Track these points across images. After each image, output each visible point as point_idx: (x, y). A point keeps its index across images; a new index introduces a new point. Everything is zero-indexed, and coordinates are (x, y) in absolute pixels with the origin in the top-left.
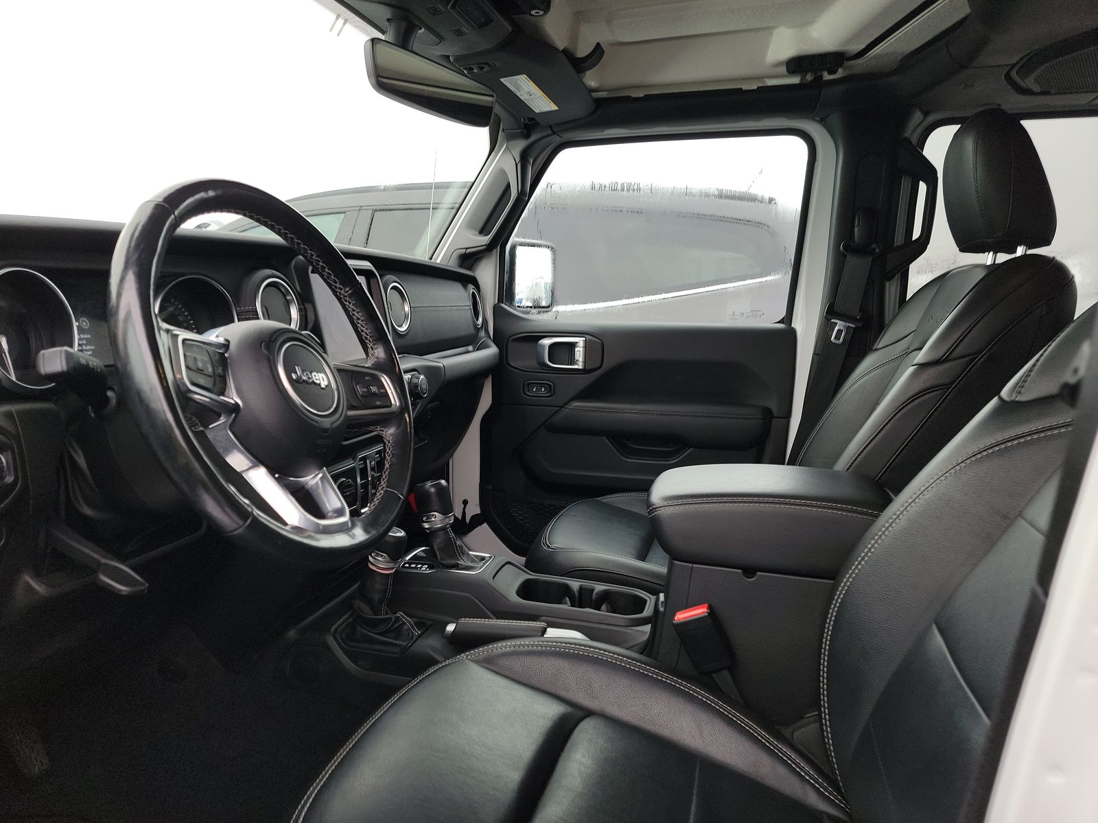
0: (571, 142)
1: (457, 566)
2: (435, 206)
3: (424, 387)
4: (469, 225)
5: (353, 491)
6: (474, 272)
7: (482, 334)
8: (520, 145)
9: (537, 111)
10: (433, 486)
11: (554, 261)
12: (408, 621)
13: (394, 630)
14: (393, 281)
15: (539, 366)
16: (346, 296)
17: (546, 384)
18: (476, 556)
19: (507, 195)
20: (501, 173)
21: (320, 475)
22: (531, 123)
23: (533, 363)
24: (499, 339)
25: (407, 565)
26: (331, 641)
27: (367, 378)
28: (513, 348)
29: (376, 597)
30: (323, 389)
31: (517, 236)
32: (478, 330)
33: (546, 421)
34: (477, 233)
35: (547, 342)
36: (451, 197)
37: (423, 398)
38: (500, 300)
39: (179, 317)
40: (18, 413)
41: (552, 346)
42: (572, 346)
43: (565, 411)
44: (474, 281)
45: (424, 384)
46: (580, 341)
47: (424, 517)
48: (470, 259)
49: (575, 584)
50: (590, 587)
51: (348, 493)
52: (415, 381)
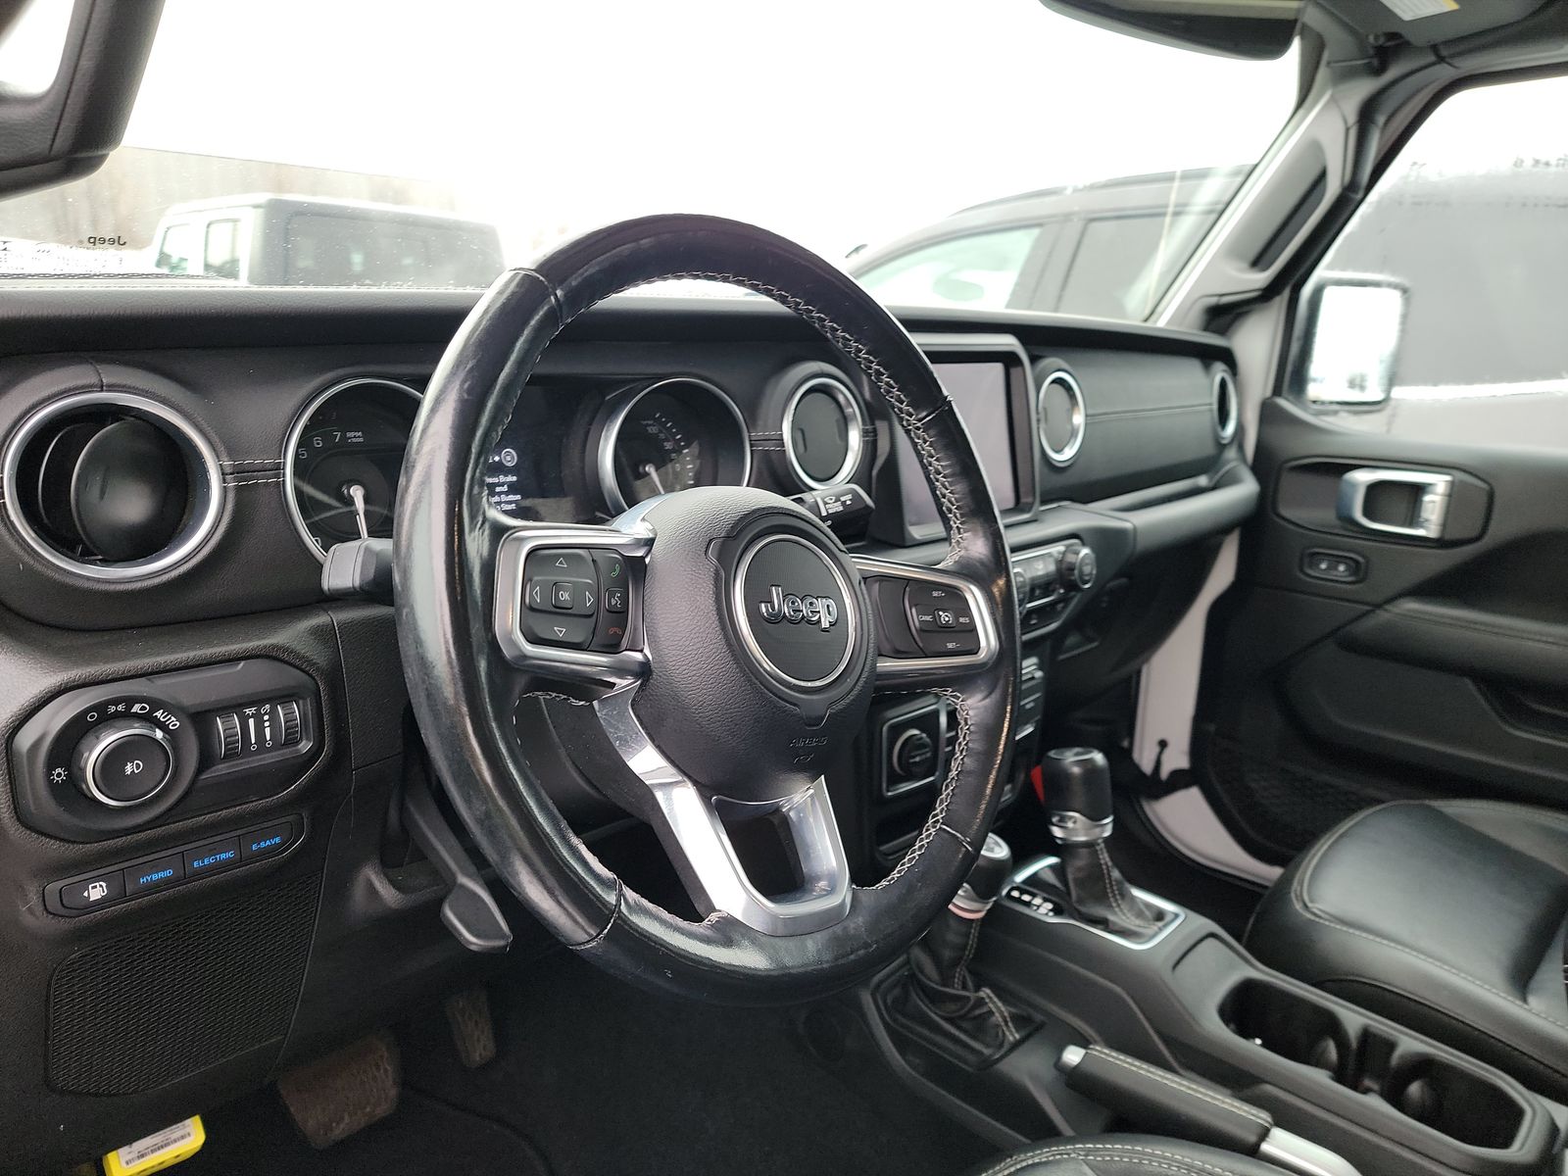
0: (1475, 75)
1: (1103, 923)
2: (1178, 209)
3: (1087, 569)
4: (1232, 250)
5: (929, 755)
6: (1229, 338)
7: (1231, 454)
8: (1363, 88)
9: (1407, 16)
10: (1079, 763)
11: (1405, 317)
12: (998, 1009)
13: (975, 1018)
14: (1057, 368)
15: (1337, 522)
16: (918, 428)
17: (1351, 558)
18: (1148, 906)
19: (1316, 193)
20: (1313, 148)
21: (811, 791)
22: (1389, 44)
23: (1323, 516)
24: (1265, 465)
25: (1015, 894)
26: (866, 998)
27: (935, 594)
28: (1289, 483)
29: (947, 954)
30: (825, 630)
31: (1330, 267)
32: (1221, 447)
33: (1339, 629)
34: (1245, 265)
35: (1363, 477)
36: (1208, 193)
37: (1079, 589)
38: (1277, 391)
39: (665, 444)
40: (343, 626)
41: (1375, 489)
42: (1418, 490)
43: (1383, 616)
44: (1227, 357)
45: (1087, 564)
46: (1439, 483)
47: (1055, 815)
48: (1224, 315)
49: (1354, 1019)
50: (1386, 1035)
51: (917, 759)
52: (1071, 558)
